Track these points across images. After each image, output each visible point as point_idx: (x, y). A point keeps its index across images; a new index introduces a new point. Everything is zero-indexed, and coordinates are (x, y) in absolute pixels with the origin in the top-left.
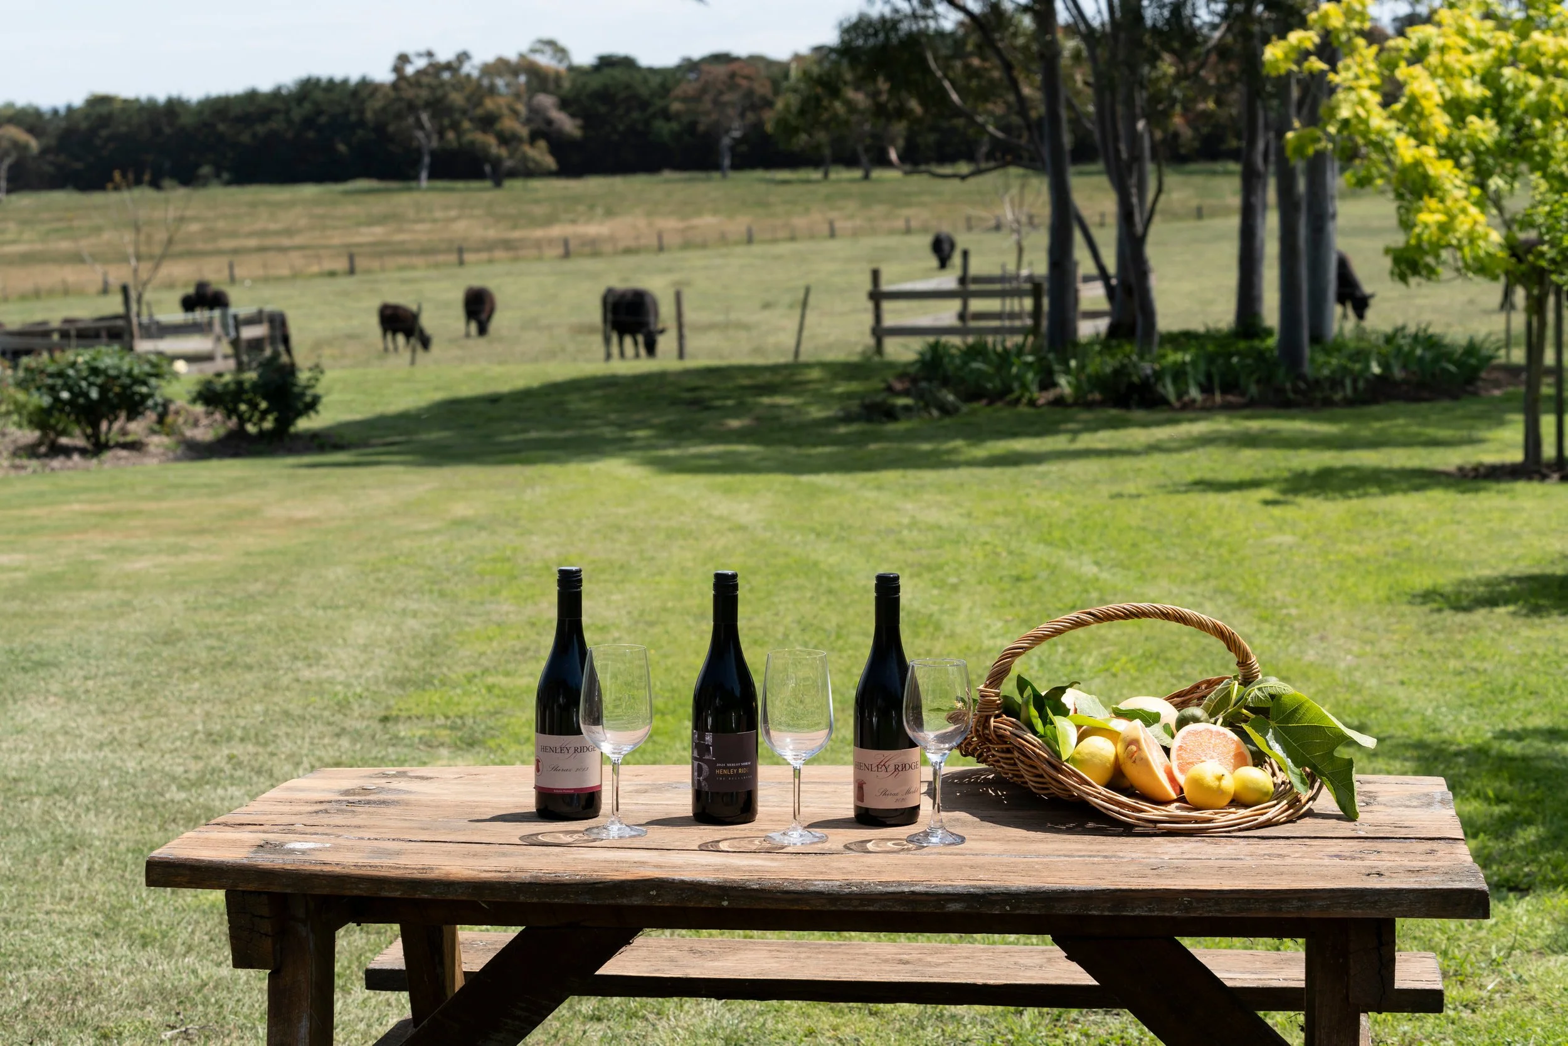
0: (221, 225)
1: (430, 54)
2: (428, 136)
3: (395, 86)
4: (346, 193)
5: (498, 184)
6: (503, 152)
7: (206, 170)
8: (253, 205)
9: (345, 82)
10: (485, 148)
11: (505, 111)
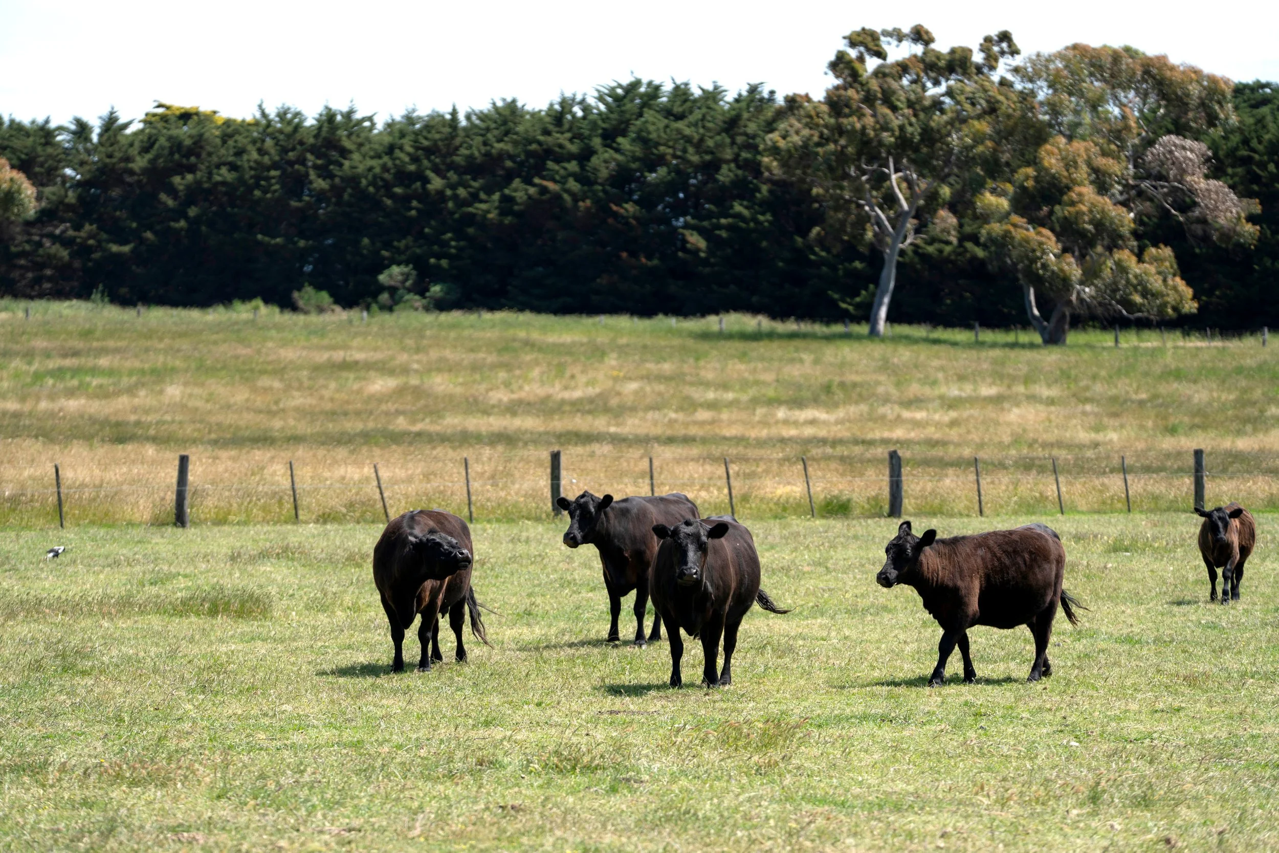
0: (440, 383)
1: (920, 35)
2: (898, 220)
3: (835, 103)
4: (706, 336)
5: (1053, 338)
6: (1073, 268)
7: (394, 274)
8: (506, 347)
9: (712, 96)
10: (1031, 257)
11: (1082, 173)
